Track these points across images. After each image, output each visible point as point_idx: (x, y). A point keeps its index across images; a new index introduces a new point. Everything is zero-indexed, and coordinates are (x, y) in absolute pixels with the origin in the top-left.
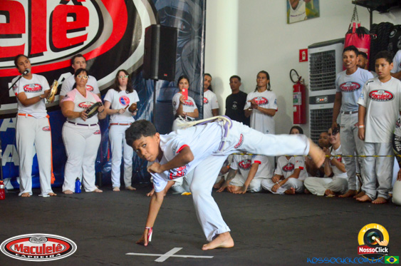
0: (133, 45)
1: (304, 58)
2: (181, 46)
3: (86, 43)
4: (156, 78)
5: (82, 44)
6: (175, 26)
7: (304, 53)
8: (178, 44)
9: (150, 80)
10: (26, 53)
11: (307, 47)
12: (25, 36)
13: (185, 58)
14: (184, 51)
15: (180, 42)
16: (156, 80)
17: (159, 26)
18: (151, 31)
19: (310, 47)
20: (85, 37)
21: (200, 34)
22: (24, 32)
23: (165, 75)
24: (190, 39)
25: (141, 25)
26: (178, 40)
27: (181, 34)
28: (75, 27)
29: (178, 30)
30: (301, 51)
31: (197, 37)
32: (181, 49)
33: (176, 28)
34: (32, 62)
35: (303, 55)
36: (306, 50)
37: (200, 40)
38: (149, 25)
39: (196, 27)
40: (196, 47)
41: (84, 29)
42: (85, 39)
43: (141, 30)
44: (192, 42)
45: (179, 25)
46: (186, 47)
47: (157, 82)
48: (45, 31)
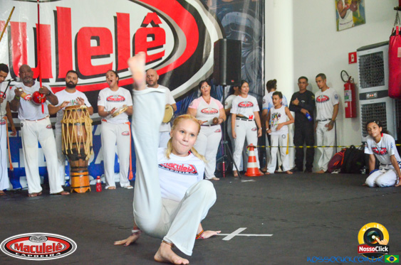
0: (204, 57)
1: (353, 60)
2: (245, 55)
3: (164, 58)
4: (225, 84)
5: (161, 59)
6: (239, 39)
7: (352, 56)
8: (242, 54)
9: (219, 86)
10: (114, 69)
11: (355, 51)
12: (113, 56)
13: (248, 65)
14: (247, 59)
15: (244, 52)
16: (224, 86)
17: (225, 40)
18: (219, 45)
19: (358, 50)
20: (163, 53)
21: (260, 45)
22: (112, 53)
23: (232, 81)
24: (252, 50)
25: (210, 40)
26: (242, 51)
27: (244, 46)
28: (154, 46)
29: (242, 43)
30: (350, 54)
31: (258, 47)
32: (245, 58)
33: (240, 41)
34: (120, 77)
35: (352, 58)
36: (355, 54)
37: (261, 50)
38: (217, 39)
39: (257, 39)
40: (257, 56)
41: (162, 46)
42: (163, 55)
43: (210, 44)
44: (254, 52)
45: (242, 38)
46: (249, 57)
47: (226, 88)
48: (129, 50)
